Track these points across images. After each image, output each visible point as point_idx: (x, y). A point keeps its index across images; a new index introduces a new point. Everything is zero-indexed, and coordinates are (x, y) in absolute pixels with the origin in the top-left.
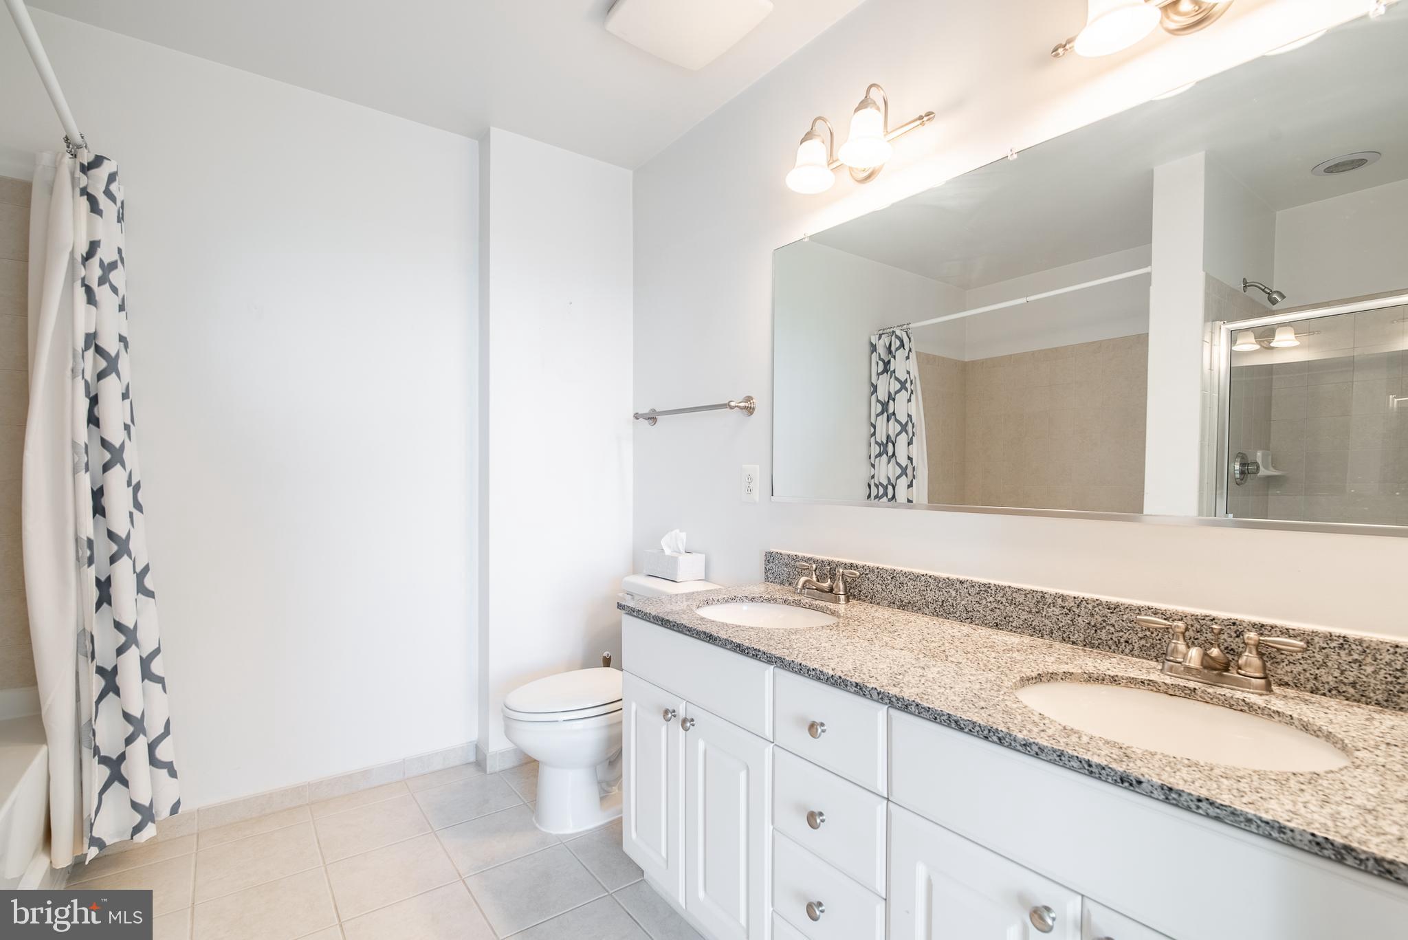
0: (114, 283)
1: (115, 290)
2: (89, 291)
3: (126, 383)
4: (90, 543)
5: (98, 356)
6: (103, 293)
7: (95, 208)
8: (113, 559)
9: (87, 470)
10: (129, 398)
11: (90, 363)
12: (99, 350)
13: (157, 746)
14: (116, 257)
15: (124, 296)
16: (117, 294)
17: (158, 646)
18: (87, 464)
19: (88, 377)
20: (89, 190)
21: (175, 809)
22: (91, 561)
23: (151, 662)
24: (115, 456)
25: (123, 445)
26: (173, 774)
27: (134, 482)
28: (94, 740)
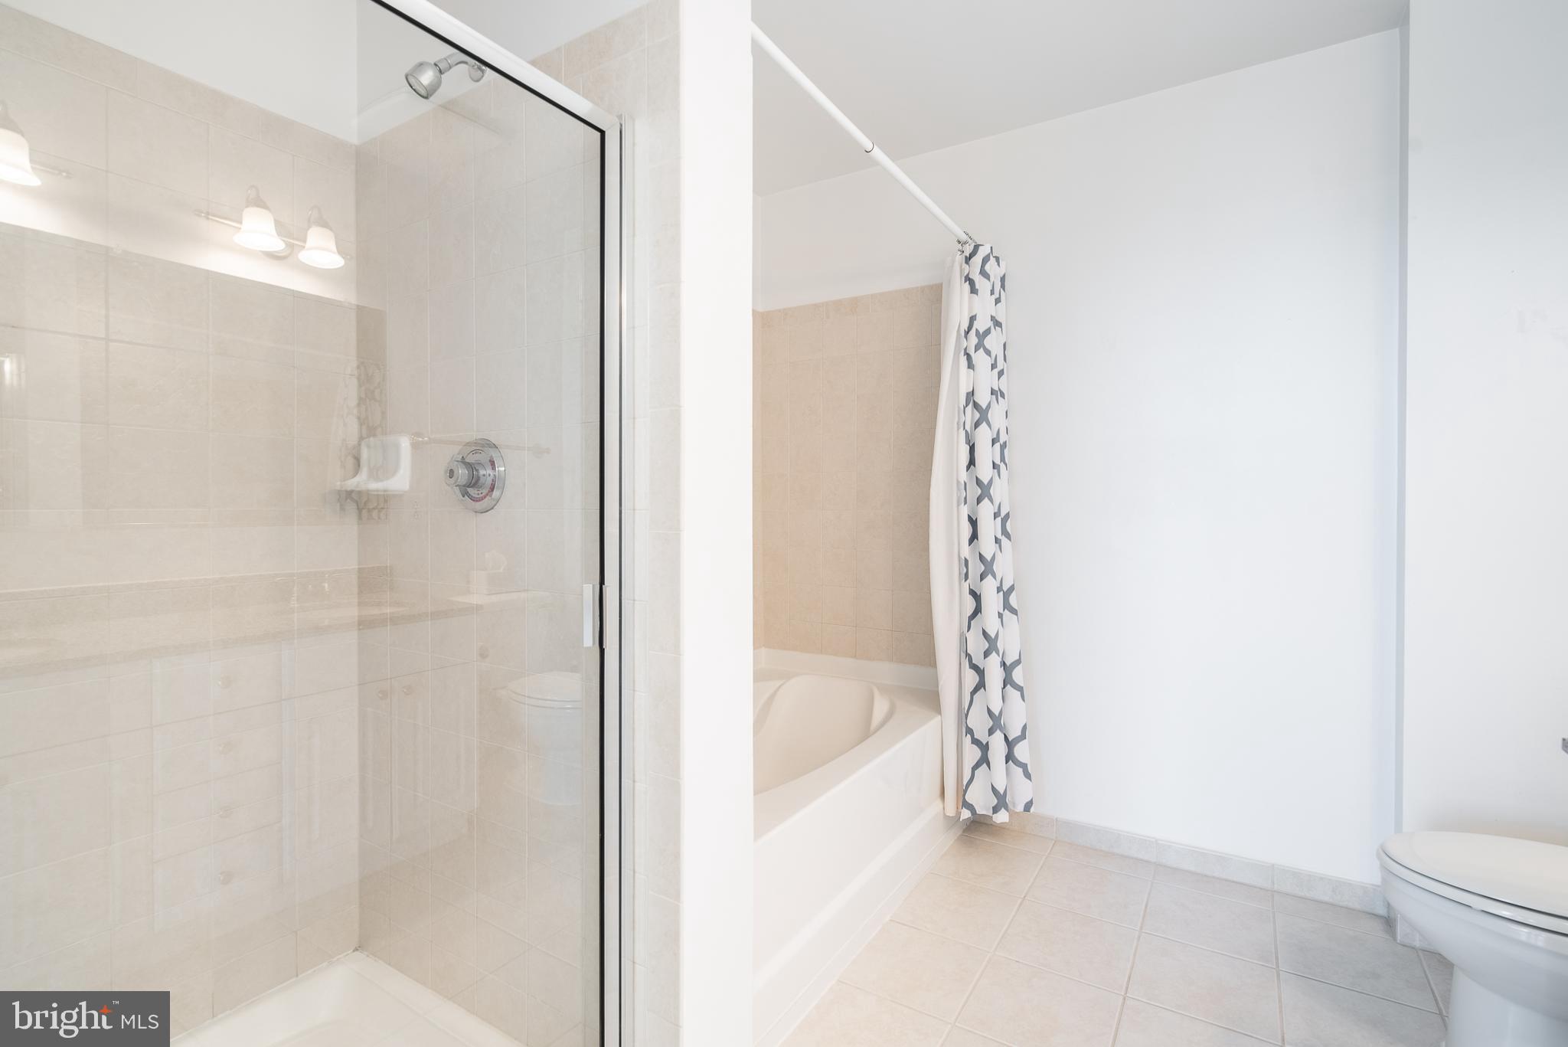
0: (988, 346)
1: (988, 353)
2: (969, 357)
3: (997, 430)
4: (966, 561)
5: (975, 411)
6: (979, 358)
7: (974, 290)
8: (982, 577)
9: (965, 503)
10: (999, 441)
11: (971, 415)
12: (976, 406)
13: (1015, 745)
14: (990, 324)
15: (996, 356)
16: (990, 356)
17: (1018, 658)
18: (965, 498)
19: (968, 427)
20: (970, 277)
21: (1028, 806)
22: (966, 577)
23: (1012, 671)
24: (984, 491)
25: (991, 482)
26: (1028, 775)
27: (1003, 514)
28: (966, 719)
